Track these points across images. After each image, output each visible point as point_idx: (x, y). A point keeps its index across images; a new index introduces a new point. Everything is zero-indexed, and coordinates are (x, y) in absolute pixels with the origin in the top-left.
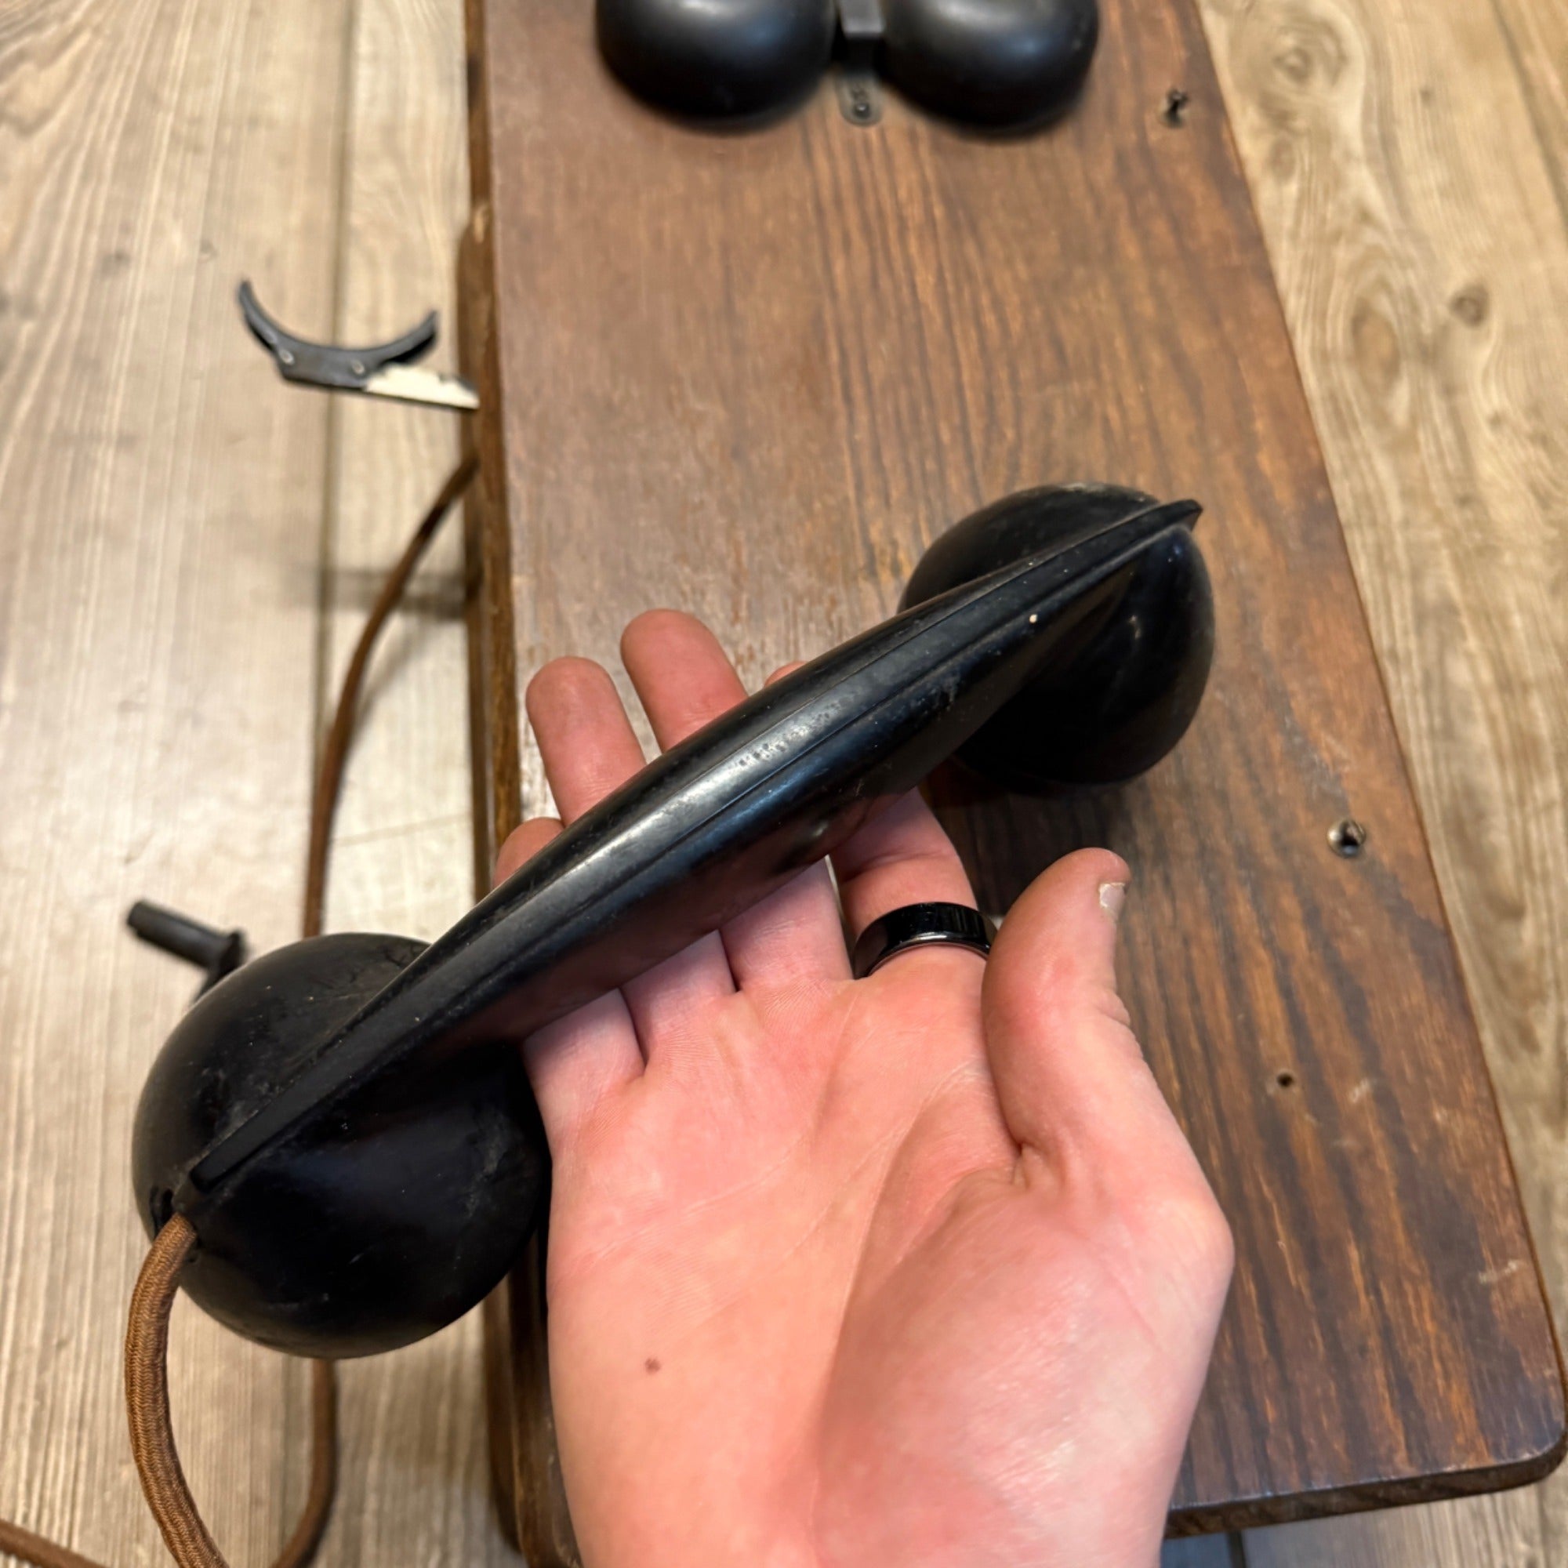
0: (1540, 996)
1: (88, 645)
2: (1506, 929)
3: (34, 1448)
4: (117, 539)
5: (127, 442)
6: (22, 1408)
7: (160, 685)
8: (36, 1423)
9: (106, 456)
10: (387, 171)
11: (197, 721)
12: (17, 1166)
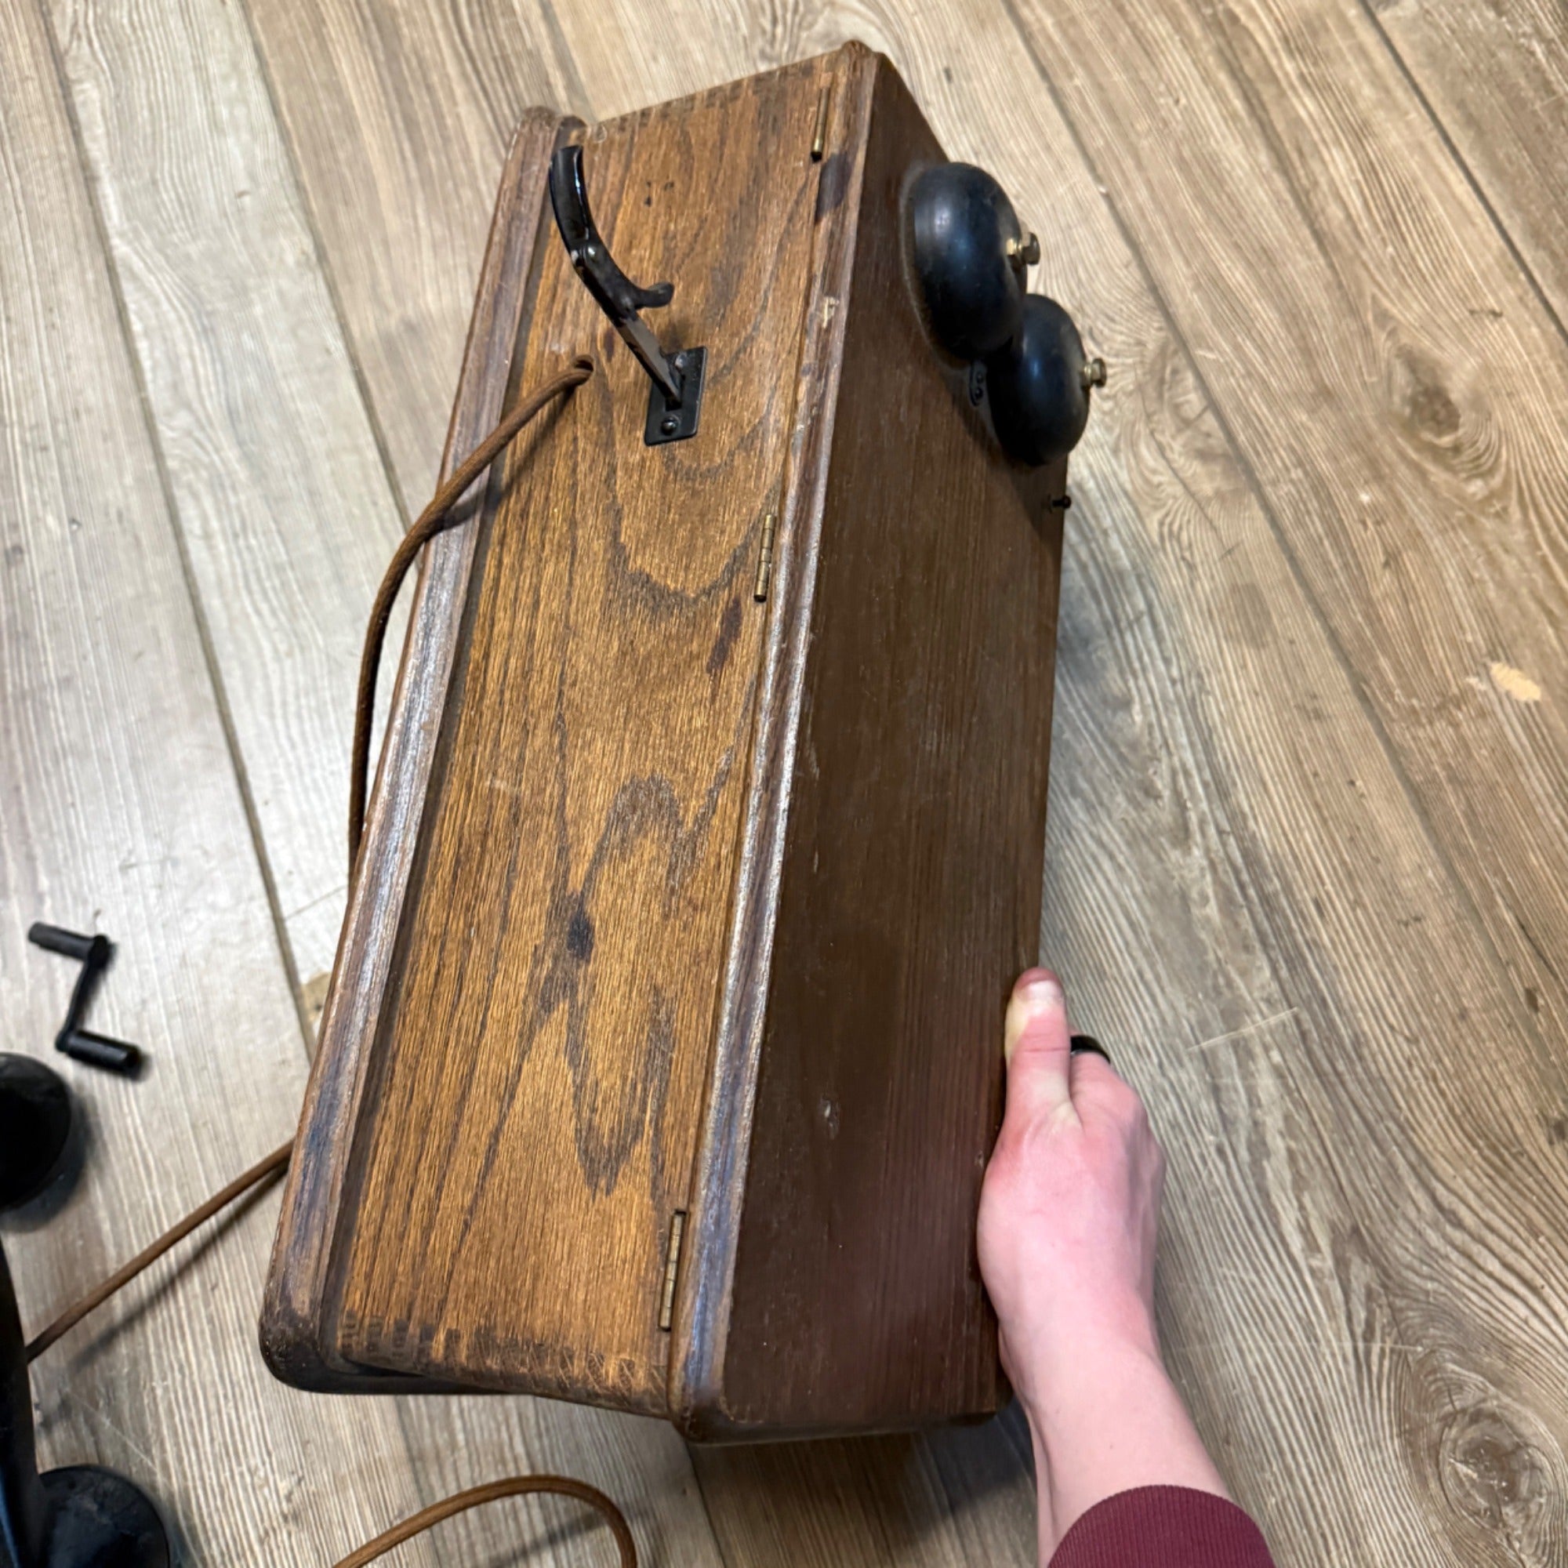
0: (1155, 758)
1: (84, 833)
2: (1120, 718)
3: (217, 1353)
4: (83, 755)
5: (66, 683)
6: (202, 1332)
7: (143, 846)
8: (214, 1339)
9: (55, 697)
10: (183, 419)
11: (175, 863)
12: (151, 1187)
